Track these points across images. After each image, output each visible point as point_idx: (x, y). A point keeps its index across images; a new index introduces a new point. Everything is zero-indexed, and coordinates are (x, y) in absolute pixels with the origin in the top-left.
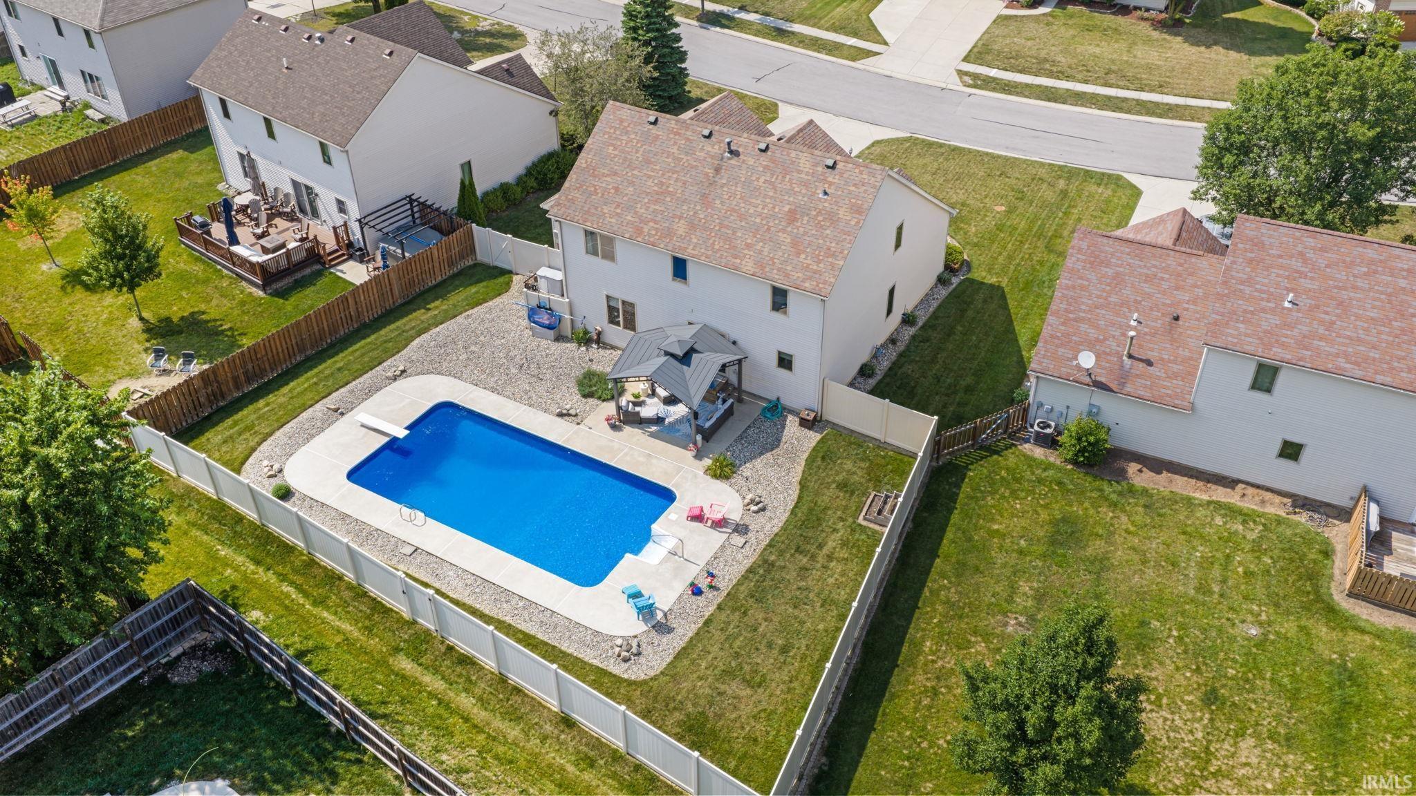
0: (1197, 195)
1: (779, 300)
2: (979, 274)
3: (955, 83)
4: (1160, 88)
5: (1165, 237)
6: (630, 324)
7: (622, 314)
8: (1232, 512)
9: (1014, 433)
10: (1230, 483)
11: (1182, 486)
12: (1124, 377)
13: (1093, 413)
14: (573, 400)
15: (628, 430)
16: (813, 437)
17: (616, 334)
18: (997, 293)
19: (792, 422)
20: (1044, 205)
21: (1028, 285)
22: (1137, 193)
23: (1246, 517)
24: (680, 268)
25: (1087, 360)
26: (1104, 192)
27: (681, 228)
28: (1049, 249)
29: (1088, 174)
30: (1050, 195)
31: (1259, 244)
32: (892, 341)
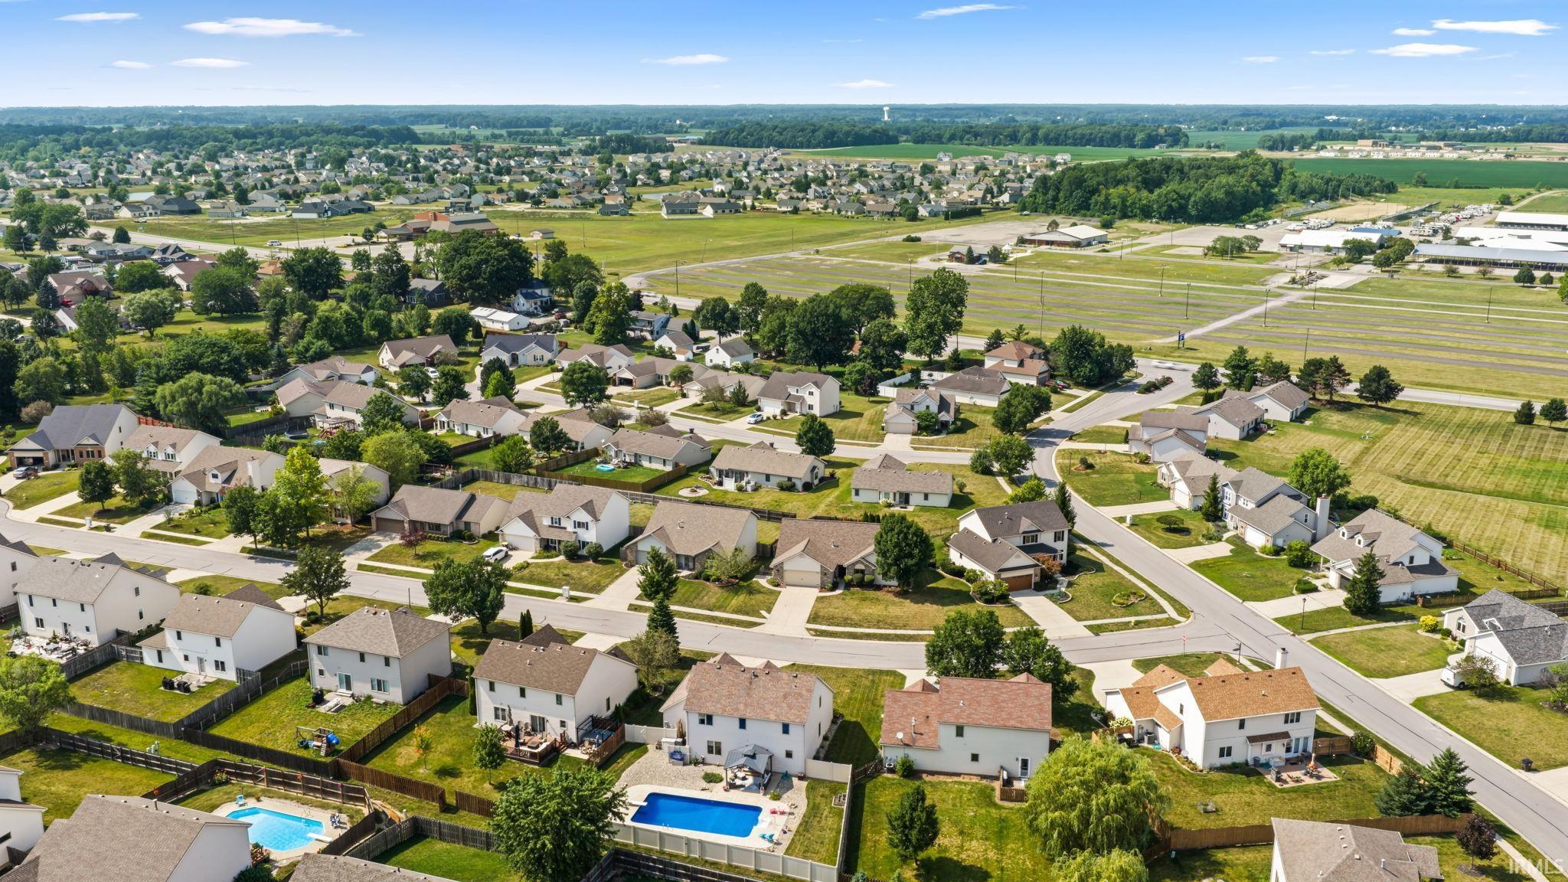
0: (929, 674)
1: (786, 729)
2: (848, 718)
3: (807, 635)
4: (904, 627)
5: (919, 689)
6: (719, 752)
7: (715, 749)
8: (960, 783)
9: (879, 770)
10: (958, 775)
11: (942, 778)
12: (914, 740)
13: (907, 756)
14: (705, 785)
15: (732, 791)
16: (805, 784)
17: (712, 758)
18: (857, 724)
19: (795, 780)
20: (866, 687)
21: (869, 720)
22: (904, 678)
23: (965, 784)
24: (743, 724)
25: (900, 735)
26: (890, 679)
27: (741, 707)
28: (873, 704)
29: (881, 672)
30: (867, 683)
31: (948, 686)
32: (822, 747)
